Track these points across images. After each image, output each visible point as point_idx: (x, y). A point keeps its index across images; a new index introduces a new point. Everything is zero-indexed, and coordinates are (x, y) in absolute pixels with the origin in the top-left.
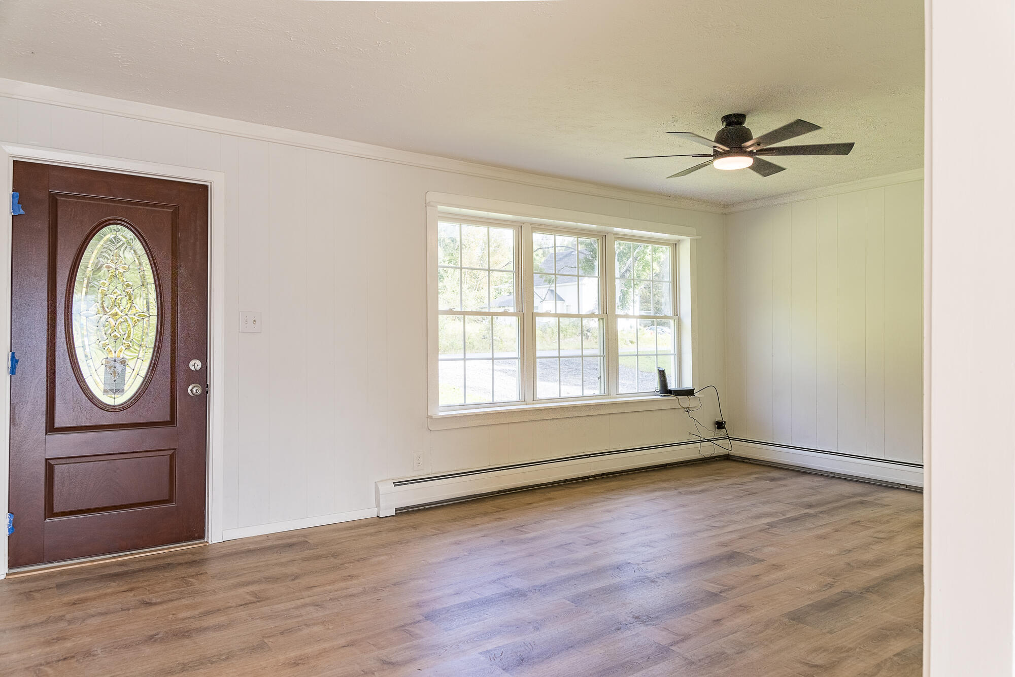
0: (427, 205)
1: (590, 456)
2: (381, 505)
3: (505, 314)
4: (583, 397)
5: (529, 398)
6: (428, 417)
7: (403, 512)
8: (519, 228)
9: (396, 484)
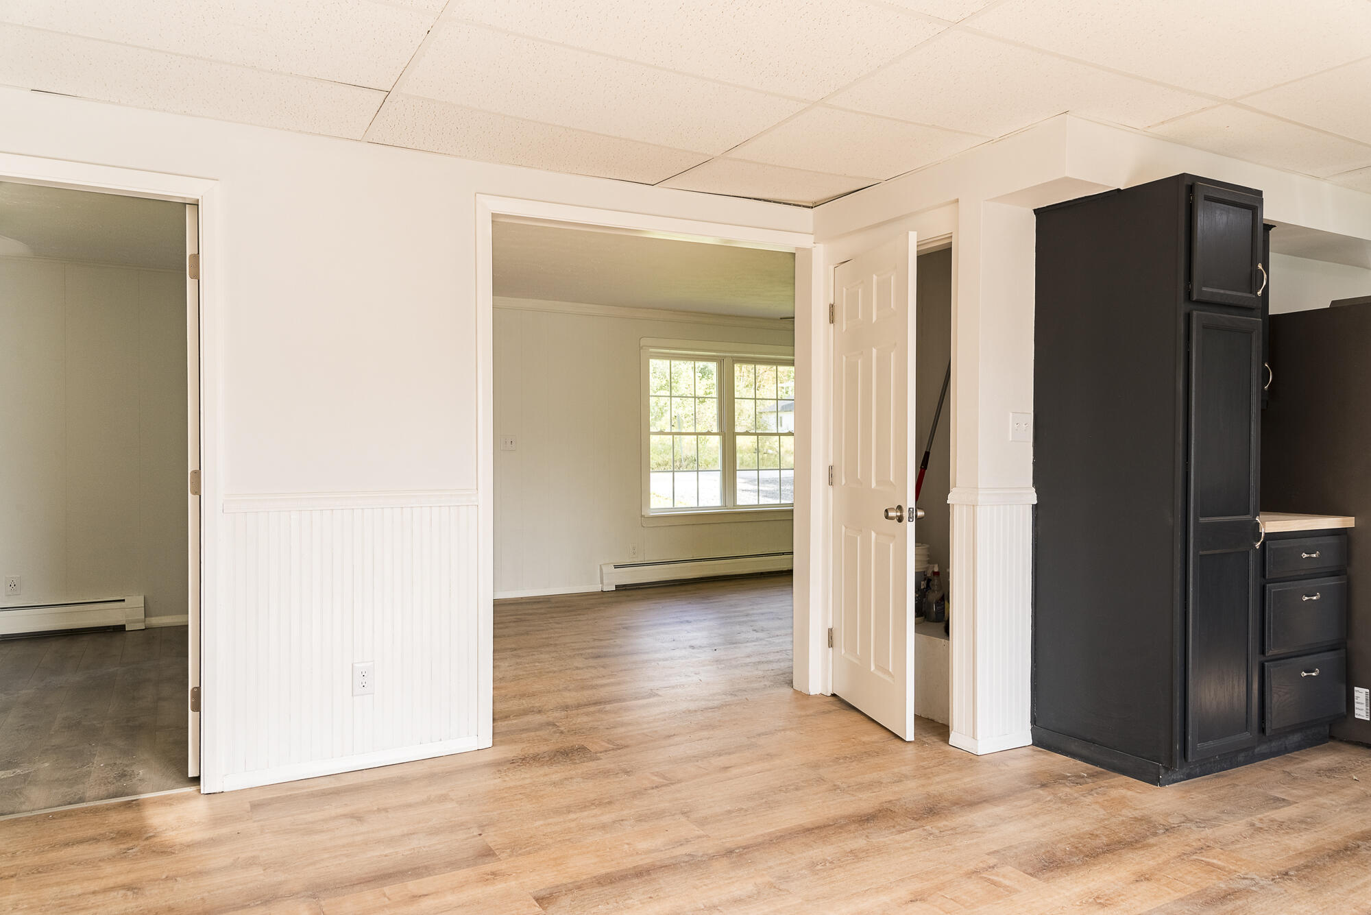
0: (641, 348)
1: (783, 554)
2: (604, 582)
3: (709, 433)
4: (780, 505)
5: (729, 504)
6: (642, 516)
7: (620, 588)
8: (720, 361)
9: (616, 567)
